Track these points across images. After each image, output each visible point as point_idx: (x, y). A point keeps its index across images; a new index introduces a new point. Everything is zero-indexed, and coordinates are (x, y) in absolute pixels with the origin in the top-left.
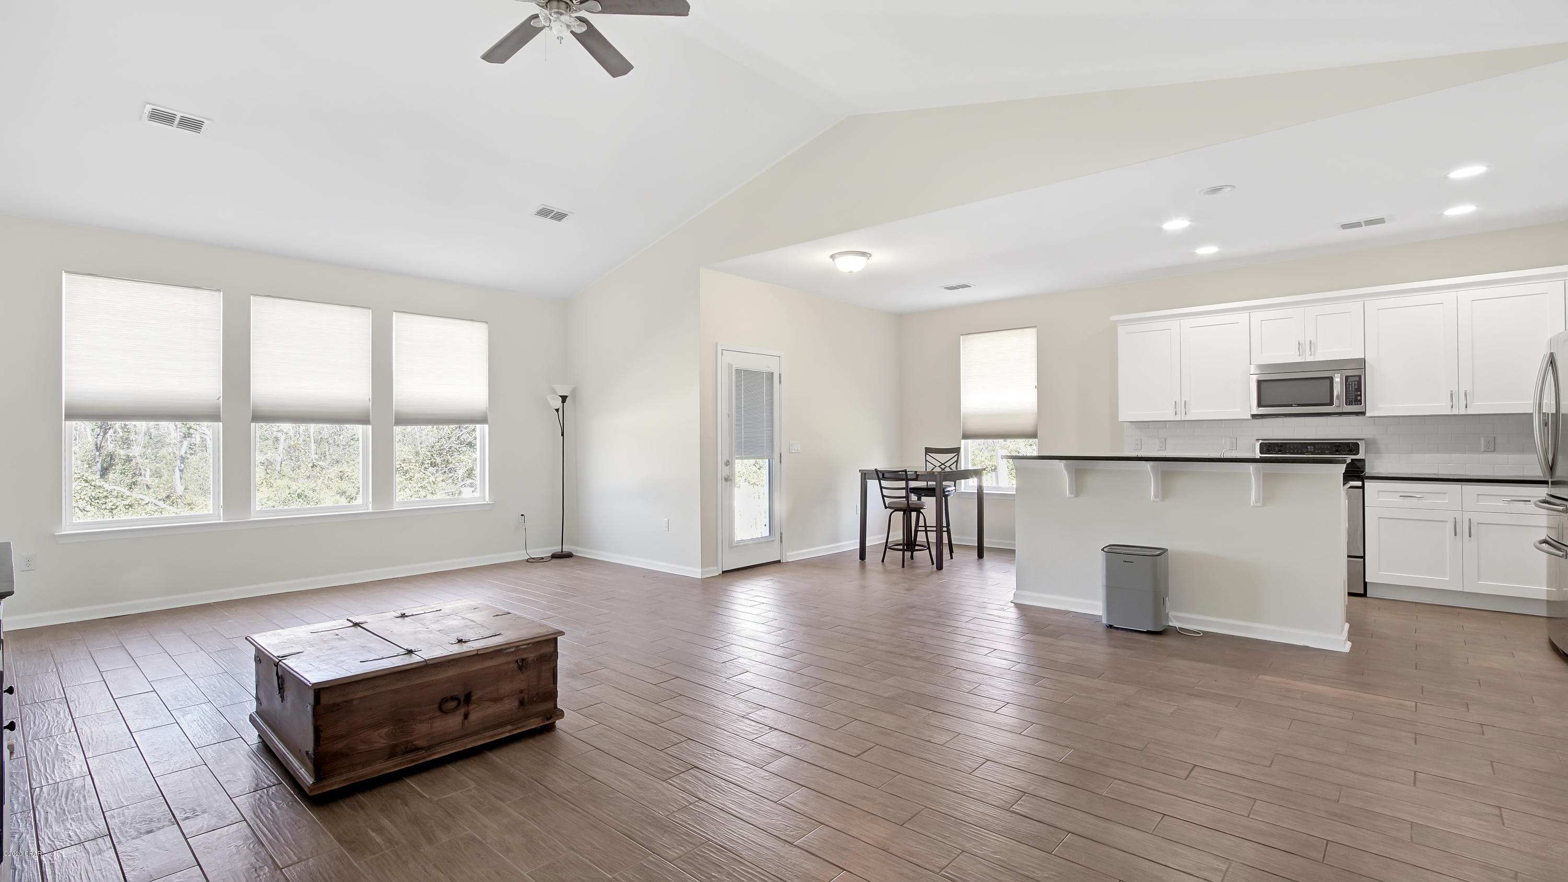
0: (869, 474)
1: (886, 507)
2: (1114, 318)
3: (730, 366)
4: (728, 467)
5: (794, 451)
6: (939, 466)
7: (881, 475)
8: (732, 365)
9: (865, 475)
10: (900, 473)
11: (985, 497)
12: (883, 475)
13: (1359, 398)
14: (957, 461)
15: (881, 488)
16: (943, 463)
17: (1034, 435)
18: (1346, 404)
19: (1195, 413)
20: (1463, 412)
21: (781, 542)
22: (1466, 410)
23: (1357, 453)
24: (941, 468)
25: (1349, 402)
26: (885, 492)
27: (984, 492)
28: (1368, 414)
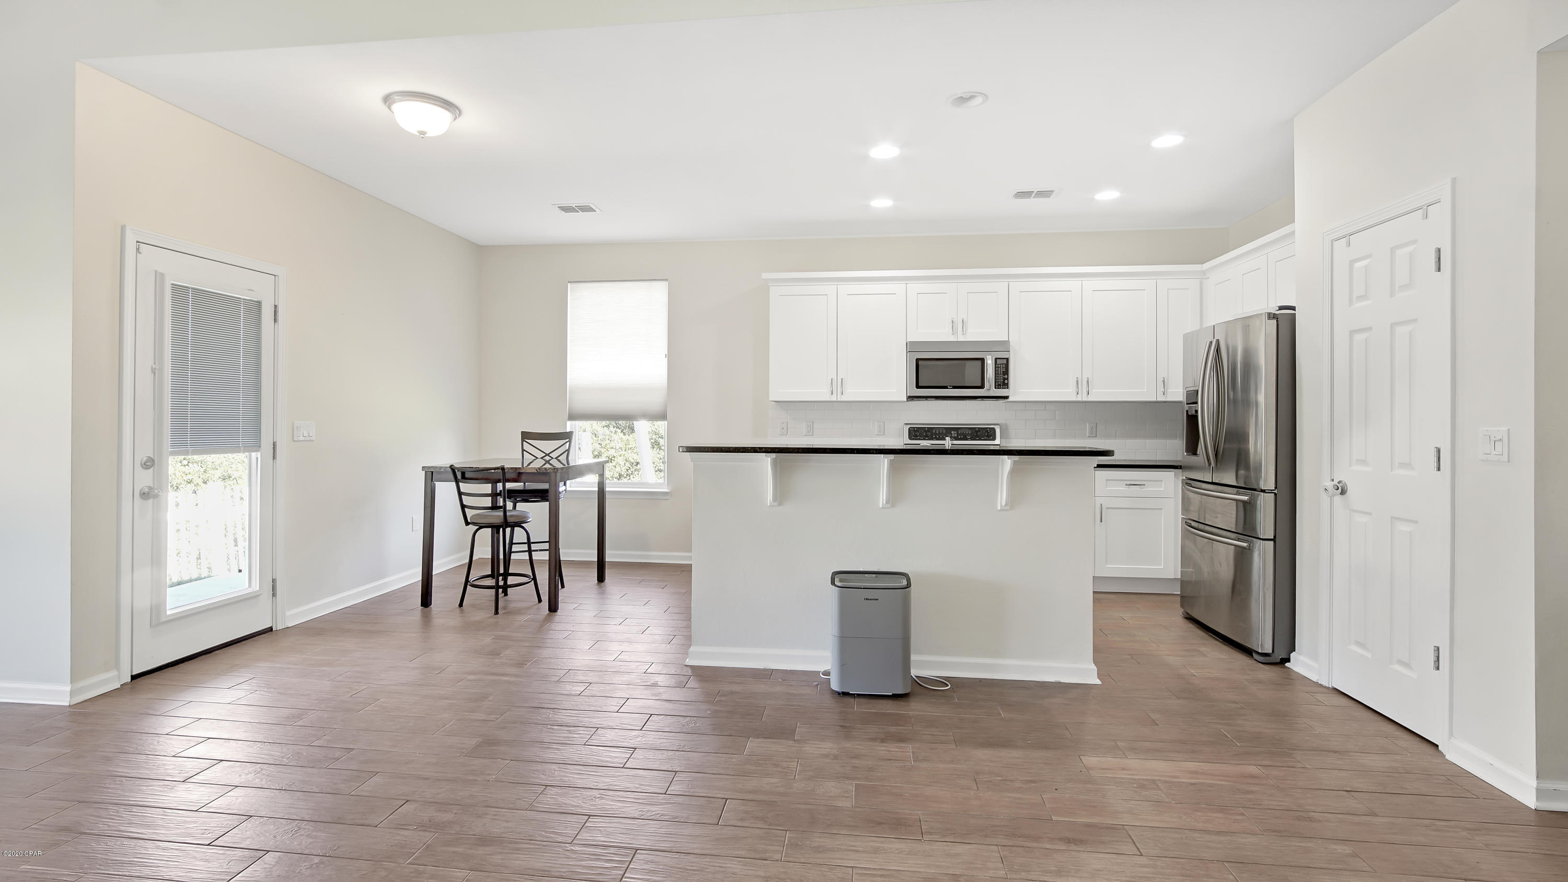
0: (439, 473)
1: (467, 523)
2: (766, 276)
3: (159, 277)
4: (151, 470)
5: (301, 438)
6: (542, 458)
7: (460, 475)
8: (162, 275)
9: (432, 475)
10: (493, 471)
11: (607, 496)
12: (463, 474)
13: (1006, 381)
14: (568, 451)
15: (460, 494)
16: (547, 453)
17: (663, 416)
18: (995, 388)
19: (852, 393)
20: (1085, 399)
21: (274, 595)
22: (1087, 397)
23: (994, 439)
24: (544, 460)
25: (998, 386)
26: (467, 500)
27: (607, 489)
28: (1010, 399)
